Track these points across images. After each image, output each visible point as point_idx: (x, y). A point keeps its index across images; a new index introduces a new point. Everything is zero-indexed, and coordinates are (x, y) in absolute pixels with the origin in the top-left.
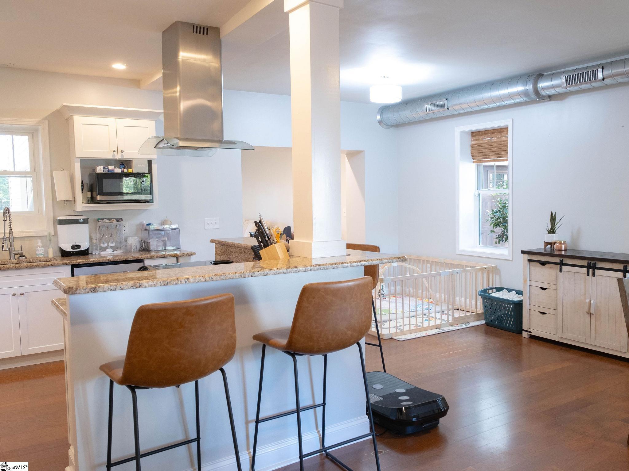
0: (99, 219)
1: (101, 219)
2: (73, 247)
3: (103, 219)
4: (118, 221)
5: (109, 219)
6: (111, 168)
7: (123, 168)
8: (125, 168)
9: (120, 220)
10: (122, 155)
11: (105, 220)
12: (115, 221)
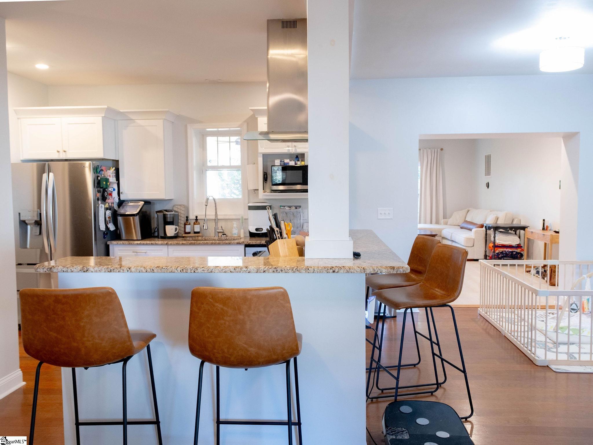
0: (281, 206)
1: (283, 206)
2: (257, 230)
3: (284, 206)
4: (296, 208)
5: (290, 207)
6: (287, 161)
7: (297, 161)
8: (298, 161)
9: (298, 208)
10: (296, 150)
11: (285, 207)
12: (294, 208)
